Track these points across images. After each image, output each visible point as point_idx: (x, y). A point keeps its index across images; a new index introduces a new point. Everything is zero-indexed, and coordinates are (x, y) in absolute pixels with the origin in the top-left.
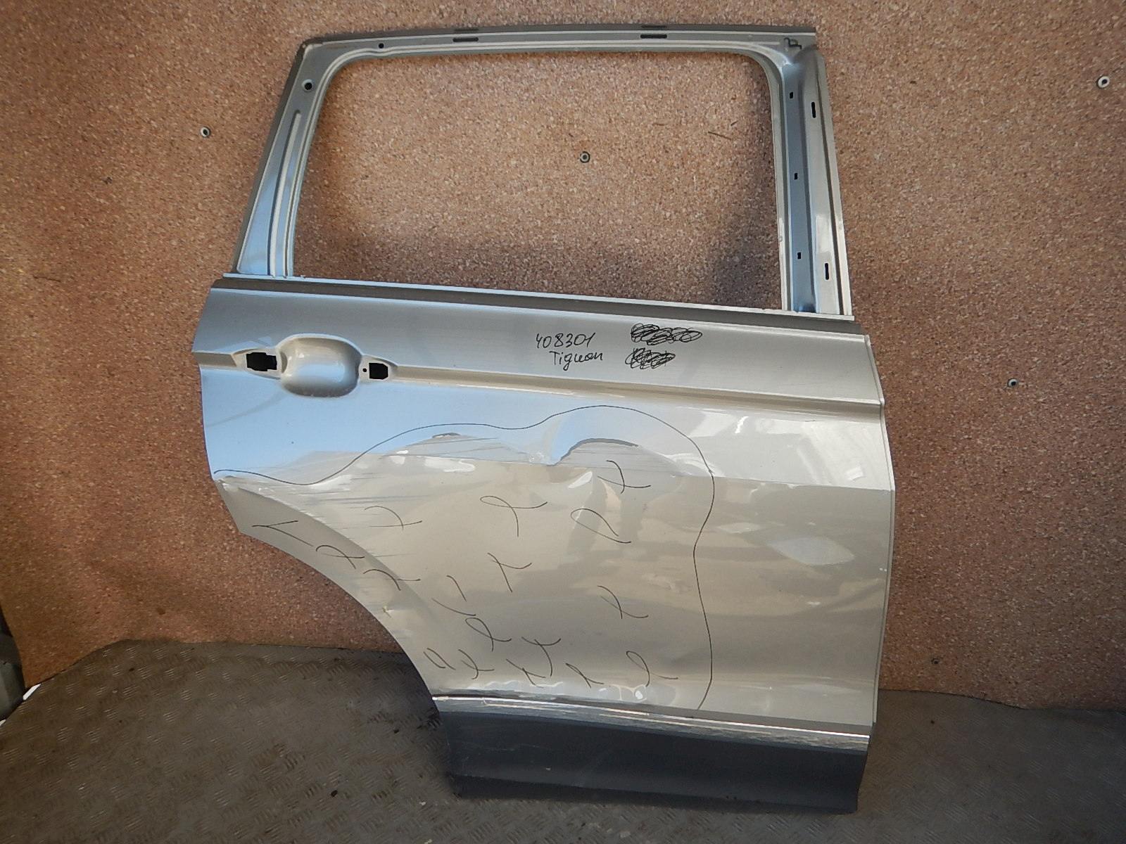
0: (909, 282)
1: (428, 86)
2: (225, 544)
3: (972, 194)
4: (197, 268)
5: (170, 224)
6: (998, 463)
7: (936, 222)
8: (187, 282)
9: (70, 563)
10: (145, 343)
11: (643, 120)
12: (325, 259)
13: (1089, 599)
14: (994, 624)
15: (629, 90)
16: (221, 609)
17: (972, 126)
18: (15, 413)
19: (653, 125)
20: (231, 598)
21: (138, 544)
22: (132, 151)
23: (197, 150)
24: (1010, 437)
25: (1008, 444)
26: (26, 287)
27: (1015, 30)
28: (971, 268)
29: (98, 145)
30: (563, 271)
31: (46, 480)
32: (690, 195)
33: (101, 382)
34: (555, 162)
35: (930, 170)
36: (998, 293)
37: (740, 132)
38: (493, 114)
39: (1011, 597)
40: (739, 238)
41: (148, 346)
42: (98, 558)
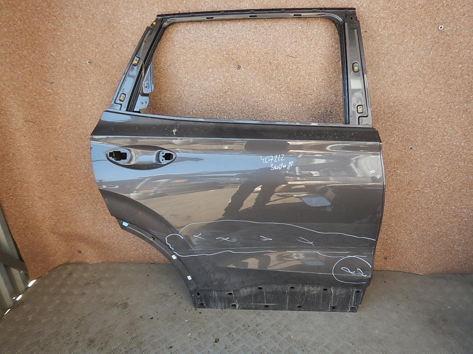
1: (175, 41)
3: (391, 75)
4: (88, 116)
5: (77, 99)
6: (407, 179)
7: (377, 86)
8: (85, 122)
9: (44, 233)
10: (69, 146)
11: (260, 51)
13: (445, 231)
14: (408, 242)
15: (254, 40)
16: (104, 249)
17: (390, 48)
18: (20, 175)
19: (265, 53)
20: (108, 245)
21: (70, 225)
22: (61, 71)
23: (86, 69)
24: (410, 169)
25: (410, 172)
26: (22, 126)
27: (405, 9)
29: (47, 69)
31: (34, 201)
32: (280, 80)
33: (53, 162)
34: (227, 70)
35: (374, 66)
36: (403, 113)
37: (299, 55)
38: (202, 52)
39: (414, 232)
40: (300, 96)
41: (71, 147)
42: (55, 231)
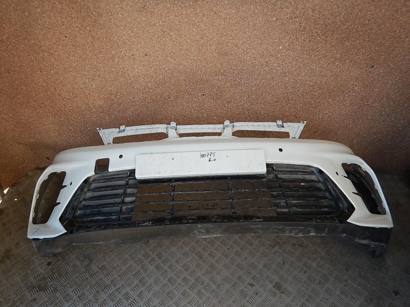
0: (342, 27)
2: (70, 134)
5: (23, 5)
6: (361, 95)
10: (22, 59)
12: (97, 21)
13: (380, 138)
25: (366, 88)
28: (367, 22)
30: (201, 24)
33: (5, 76)
36: (375, 32)
